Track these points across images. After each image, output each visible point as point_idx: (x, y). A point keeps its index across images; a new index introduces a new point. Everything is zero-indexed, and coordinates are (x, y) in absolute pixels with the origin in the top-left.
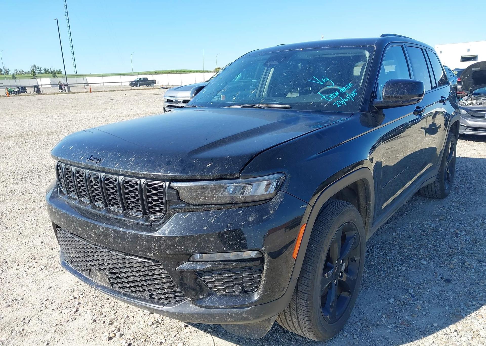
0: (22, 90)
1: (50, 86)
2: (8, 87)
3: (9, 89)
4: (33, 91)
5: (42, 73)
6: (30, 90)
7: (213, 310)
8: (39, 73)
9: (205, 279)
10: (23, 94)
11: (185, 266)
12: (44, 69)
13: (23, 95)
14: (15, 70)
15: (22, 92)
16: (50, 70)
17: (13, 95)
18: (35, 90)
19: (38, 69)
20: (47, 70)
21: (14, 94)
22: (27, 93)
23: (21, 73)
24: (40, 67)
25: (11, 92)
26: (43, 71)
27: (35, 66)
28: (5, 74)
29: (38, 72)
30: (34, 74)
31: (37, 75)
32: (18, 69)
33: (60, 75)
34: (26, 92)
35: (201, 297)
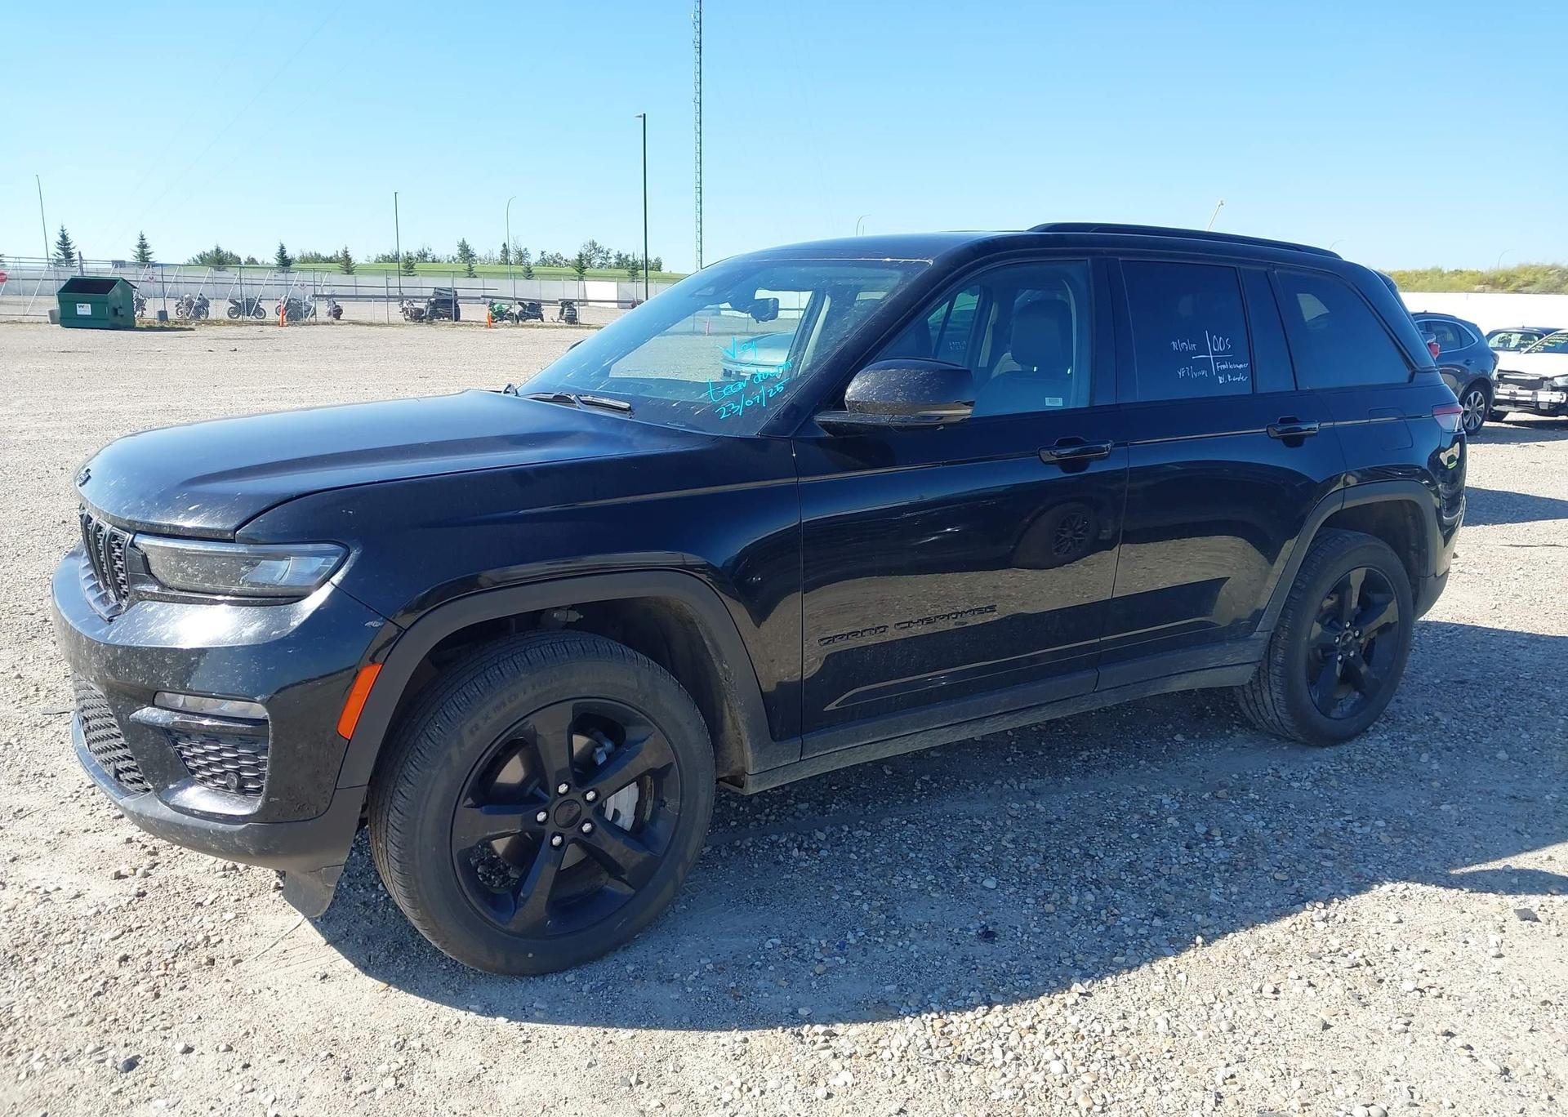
0: (532, 310)
1: (615, 305)
2: (495, 301)
3: (496, 306)
4: (558, 316)
5: (610, 267)
6: (551, 313)
7: (187, 817)
8: (601, 265)
9: (181, 748)
10: (533, 321)
11: (146, 713)
12: (616, 254)
13: (532, 326)
14: (543, 252)
15: (529, 317)
16: (630, 259)
17: (505, 322)
18: (562, 312)
19: (601, 255)
20: (623, 256)
21: (508, 322)
22: (543, 320)
23: (555, 262)
24: (606, 249)
25: (499, 316)
26: (613, 261)
27: (594, 244)
28: (516, 263)
29: (599, 261)
30: (581, 268)
31: (587, 271)
32: (551, 252)
33: (657, 273)
34: (541, 317)
35: (171, 786)
